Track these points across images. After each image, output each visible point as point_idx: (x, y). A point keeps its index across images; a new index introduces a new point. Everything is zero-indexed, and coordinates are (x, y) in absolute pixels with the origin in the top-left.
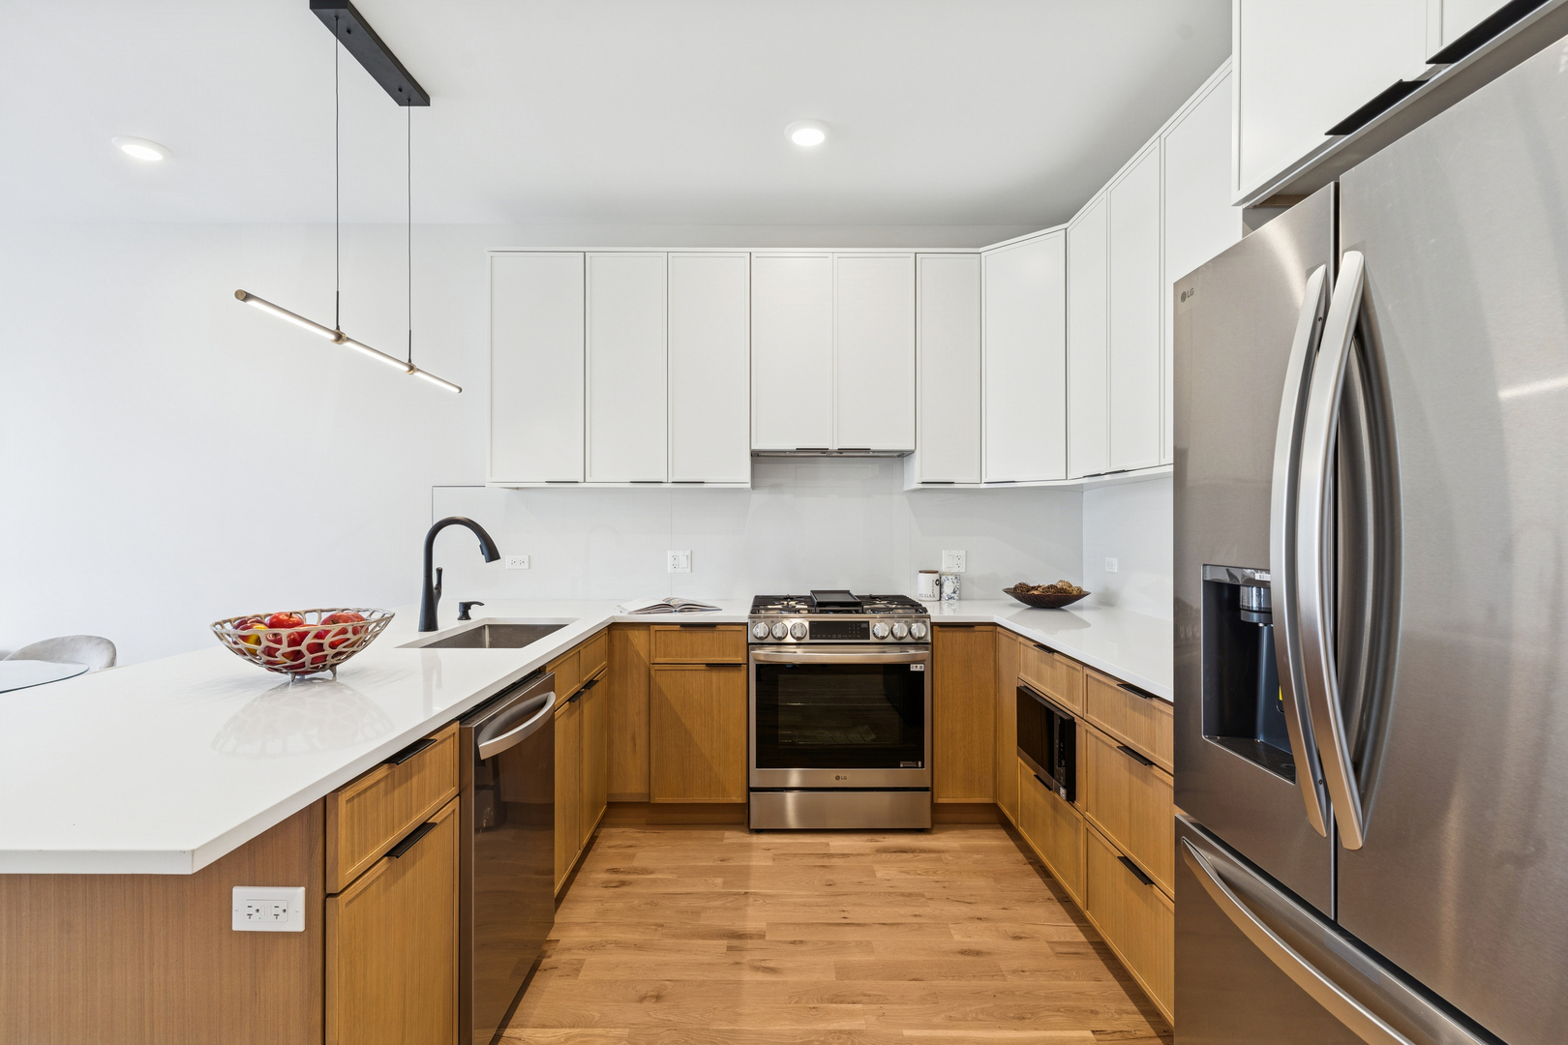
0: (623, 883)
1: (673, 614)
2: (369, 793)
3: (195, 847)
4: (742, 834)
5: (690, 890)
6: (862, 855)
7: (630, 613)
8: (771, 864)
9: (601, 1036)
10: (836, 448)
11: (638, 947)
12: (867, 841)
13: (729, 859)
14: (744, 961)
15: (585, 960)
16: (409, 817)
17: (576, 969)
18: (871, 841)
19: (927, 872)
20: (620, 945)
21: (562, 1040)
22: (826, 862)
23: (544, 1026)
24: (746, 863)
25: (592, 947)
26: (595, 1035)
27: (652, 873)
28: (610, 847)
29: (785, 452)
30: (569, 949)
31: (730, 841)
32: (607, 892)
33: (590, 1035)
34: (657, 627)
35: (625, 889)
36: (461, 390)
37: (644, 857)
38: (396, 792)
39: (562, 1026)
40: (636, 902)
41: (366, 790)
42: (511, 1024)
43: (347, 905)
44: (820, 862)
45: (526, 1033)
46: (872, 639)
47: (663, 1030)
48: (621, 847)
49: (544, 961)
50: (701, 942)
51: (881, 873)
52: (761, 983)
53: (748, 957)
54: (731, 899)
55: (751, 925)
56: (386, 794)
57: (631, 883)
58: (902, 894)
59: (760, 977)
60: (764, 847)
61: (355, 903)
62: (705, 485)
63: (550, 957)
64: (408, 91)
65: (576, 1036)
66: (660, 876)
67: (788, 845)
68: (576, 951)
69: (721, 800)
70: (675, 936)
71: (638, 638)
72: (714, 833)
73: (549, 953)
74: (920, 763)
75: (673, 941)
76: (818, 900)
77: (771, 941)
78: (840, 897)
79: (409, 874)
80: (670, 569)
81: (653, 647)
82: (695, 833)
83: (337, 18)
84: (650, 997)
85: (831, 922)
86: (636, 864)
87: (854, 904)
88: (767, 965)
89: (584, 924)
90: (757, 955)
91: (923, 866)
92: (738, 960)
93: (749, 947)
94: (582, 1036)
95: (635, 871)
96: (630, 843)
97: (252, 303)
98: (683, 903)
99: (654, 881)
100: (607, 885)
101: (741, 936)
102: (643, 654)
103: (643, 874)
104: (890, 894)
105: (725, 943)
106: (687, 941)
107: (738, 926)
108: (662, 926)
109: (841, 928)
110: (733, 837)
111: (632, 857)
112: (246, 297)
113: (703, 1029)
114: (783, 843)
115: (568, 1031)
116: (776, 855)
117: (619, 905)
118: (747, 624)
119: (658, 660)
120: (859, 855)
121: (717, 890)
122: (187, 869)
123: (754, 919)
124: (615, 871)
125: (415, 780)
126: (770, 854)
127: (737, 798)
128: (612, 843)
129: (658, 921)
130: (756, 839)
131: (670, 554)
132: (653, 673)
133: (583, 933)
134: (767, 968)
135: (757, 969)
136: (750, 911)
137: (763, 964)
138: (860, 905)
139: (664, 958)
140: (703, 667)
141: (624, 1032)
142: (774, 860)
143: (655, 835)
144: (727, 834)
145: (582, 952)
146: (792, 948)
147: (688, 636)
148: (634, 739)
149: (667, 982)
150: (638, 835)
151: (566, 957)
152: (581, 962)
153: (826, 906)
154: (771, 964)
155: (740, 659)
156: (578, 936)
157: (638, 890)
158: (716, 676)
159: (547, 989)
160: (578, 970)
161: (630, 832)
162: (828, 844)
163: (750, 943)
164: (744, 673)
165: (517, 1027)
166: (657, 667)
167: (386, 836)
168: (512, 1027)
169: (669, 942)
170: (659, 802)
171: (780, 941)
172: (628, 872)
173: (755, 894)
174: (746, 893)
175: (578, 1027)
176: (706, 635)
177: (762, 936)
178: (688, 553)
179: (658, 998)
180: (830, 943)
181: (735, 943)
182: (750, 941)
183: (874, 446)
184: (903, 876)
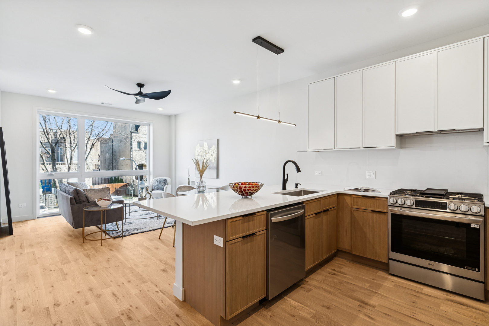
0: (335, 274)
1: (361, 192)
2: (237, 222)
3: (193, 221)
4: (385, 274)
5: (355, 284)
6: (438, 298)
7: (345, 190)
8: (392, 287)
9: (307, 310)
10: (436, 130)
11: (330, 293)
12: (445, 294)
13: (375, 280)
14: (363, 311)
15: (313, 289)
16: (249, 230)
17: (309, 291)
18: (446, 295)
19: (471, 317)
20: (325, 290)
21: (297, 305)
22: (417, 294)
23: (294, 300)
24: (381, 283)
25: (316, 287)
26: (306, 309)
27: (345, 274)
28: (336, 263)
29: (412, 134)
30: (310, 285)
31: (379, 274)
32: (329, 275)
33: (305, 308)
34: (354, 196)
35: (334, 276)
36: (296, 125)
37: (345, 270)
38: (245, 224)
39: (299, 302)
40: (336, 281)
41: (236, 221)
42: (287, 296)
43: (230, 244)
44: (414, 294)
45: (289, 300)
46: (448, 210)
47: (325, 317)
48: (340, 264)
49: (302, 285)
50: (351, 299)
51: (443, 308)
52: (365, 320)
53: (365, 311)
54: (369, 292)
55: (372, 302)
56: (242, 223)
57: (337, 275)
58: (450, 319)
59: (366, 318)
60: (392, 281)
61: (233, 245)
62: (376, 148)
63: (304, 285)
64: (278, 50)
65: (301, 306)
66: (348, 276)
67: (403, 283)
68: (312, 286)
69: (377, 259)
70: (343, 294)
71: (348, 199)
72: (374, 270)
73: (304, 284)
74: (477, 270)
75: (341, 295)
76: (405, 305)
77: (377, 310)
78: (416, 308)
79: (249, 244)
80: (367, 177)
81: (352, 202)
82: (367, 268)
83: (258, 41)
84: (326, 307)
85: (406, 314)
86: (342, 270)
87: (421, 313)
88: (370, 316)
89: (317, 280)
90: (369, 312)
91: (471, 314)
92: (360, 310)
93: (367, 308)
94: (302, 307)
95: (340, 272)
96: (343, 264)
97: (237, 114)
98: (351, 286)
99: (345, 277)
100: (329, 273)
101: (366, 304)
102: (349, 204)
103: (342, 274)
104: (443, 316)
105: (359, 303)
106: (346, 297)
107: (367, 300)
108: (340, 290)
109: (409, 318)
110: (381, 274)
111: (342, 268)
112: (235, 113)
113: (337, 323)
114: (401, 282)
115: (299, 304)
116: (396, 285)
117: (330, 279)
118: (387, 198)
119: (354, 207)
120: (436, 298)
121: (366, 287)
122: (191, 225)
123: (374, 301)
124: (334, 270)
125: (251, 222)
126: (394, 284)
127: (384, 260)
128: (337, 262)
129: (340, 288)
130: (390, 277)
131: (367, 172)
132: (352, 211)
133: (316, 283)
134: (370, 317)
135: (366, 315)
136: (374, 298)
137: (369, 315)
138: (424, 314)
139: (336, 299)
140: (370, 211)
141: (314, 312)
142: (394, 286)
143: (353, 264)
144: (380, 272)
145: (313, 287)
146: (384, 315)
147: (364, 200)
148: (346, 231)
149: (333, 305)
150: (347, 262)
151: (308, 287)
152: (311, 290)
153: (408, 309)
154: (372, 316)
155: (385, 211)
156: (314, 283)
157: (338, 278)
158: (375, 215)
159: (299, 292)
160: (310, 291)
161: (345, 261)
162: (423, 289)
163: (368, 307)
164: (386, 216)
165: (288, 297)
166: (354, 209)
167: (242, 233)
168: (287, 297)
169: (340, 295)
170: (354, 254)
171: (380, 311)
172: (338, 272)
173: (379, 294)
174: (376, 292)
175: (302, 304)
176: (372, 200)
177: (374, 307)
178: (374, 172)
179: (328, 308)
180: (401, 320)
181: (362, 305)
182: (368, 306)
183: (457, 128)
184: (455, 313)
